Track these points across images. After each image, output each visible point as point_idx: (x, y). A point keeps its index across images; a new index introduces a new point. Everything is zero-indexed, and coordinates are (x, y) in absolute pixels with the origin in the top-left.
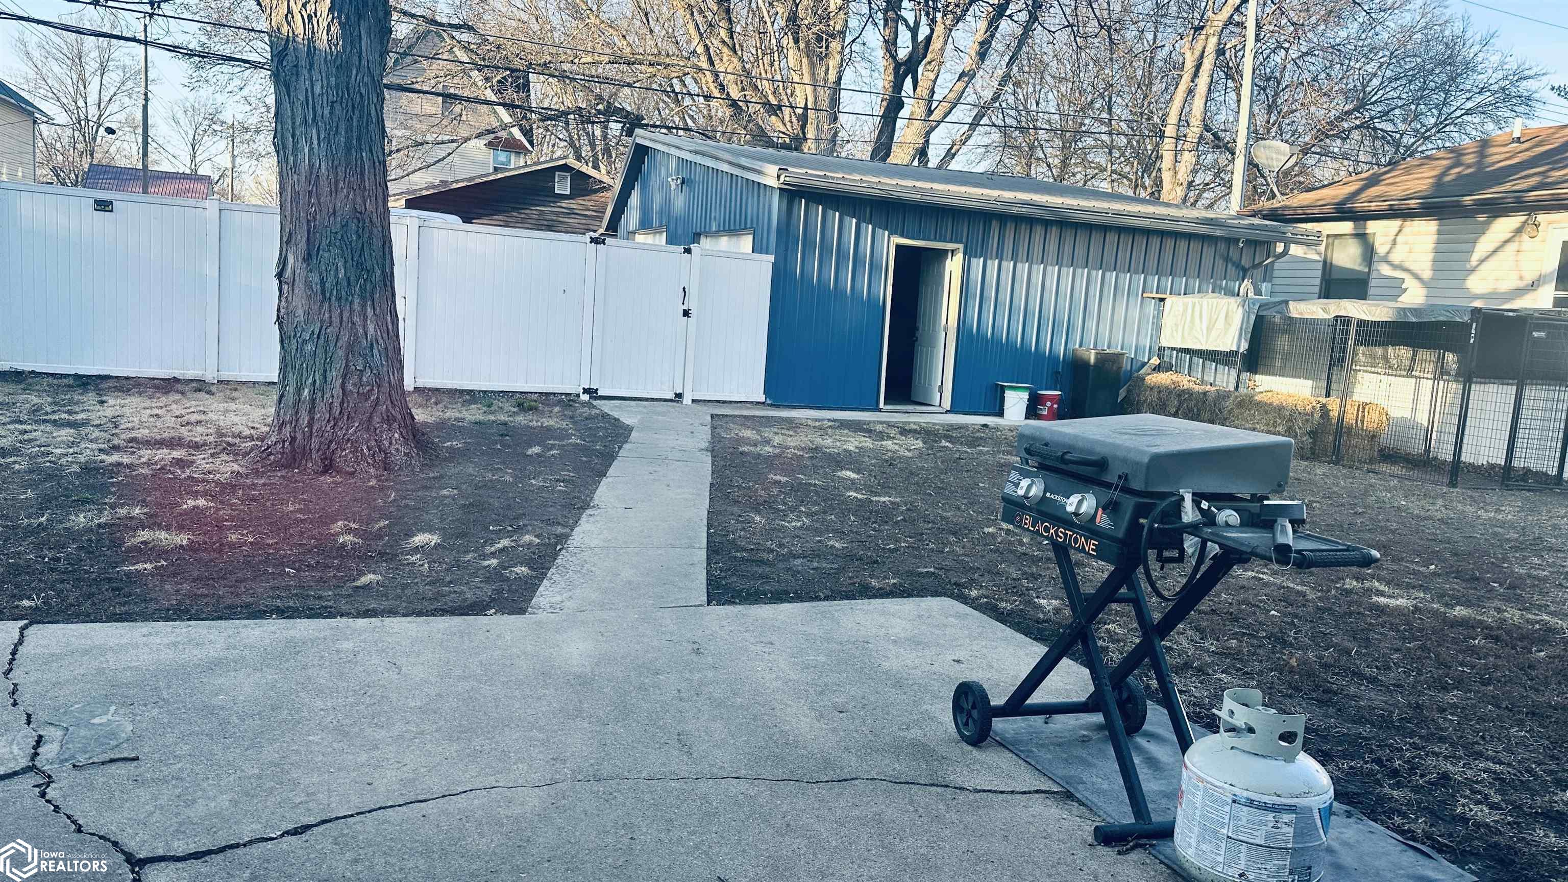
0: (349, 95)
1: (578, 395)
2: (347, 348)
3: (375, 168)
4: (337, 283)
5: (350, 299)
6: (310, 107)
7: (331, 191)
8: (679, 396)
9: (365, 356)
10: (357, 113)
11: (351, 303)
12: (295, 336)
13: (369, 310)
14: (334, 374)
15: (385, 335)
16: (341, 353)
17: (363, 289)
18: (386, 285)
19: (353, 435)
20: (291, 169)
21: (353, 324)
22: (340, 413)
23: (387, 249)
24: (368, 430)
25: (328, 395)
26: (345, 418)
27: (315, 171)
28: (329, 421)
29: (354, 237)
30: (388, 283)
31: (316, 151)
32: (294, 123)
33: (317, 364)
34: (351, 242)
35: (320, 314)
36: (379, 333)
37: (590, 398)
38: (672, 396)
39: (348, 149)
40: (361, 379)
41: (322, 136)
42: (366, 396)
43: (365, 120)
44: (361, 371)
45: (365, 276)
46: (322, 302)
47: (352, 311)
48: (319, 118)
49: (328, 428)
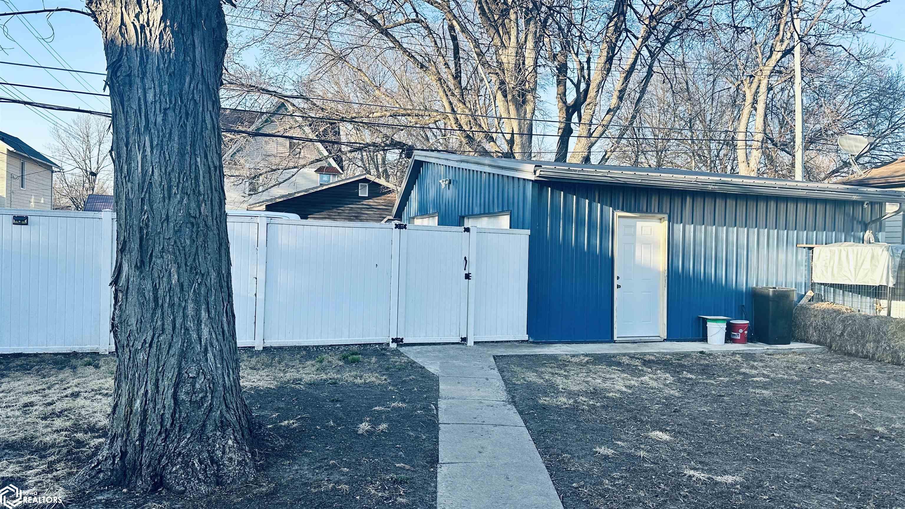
0: (182, 101)
1: (388, 344)
2: (180, 356)
3: (210, 173)
4: (169, 290)
5: (183, 305)
6: (143, 114)
7: (164, 197)
8: (464, 340)
9: (198, 362)
10: (191, 119)
11: (185, 308)
12: (128, 345)
13: (203, 312)
14: (166, 384)
15: (220, 337)
16: (173, 361)
17: (197, 293)
18: (221, 287)
19: (184, 448)
20: (125, 177)
21: (187, 329)
22: (172, 424)
23: (223, 251)
24: (200, 440)
25: (159, 406)
26: (177, 429)
27: (147, 178)
28: (160, 434)
29: (188, 242)
30: (224, 284)
31: (149, 158)
32: (127, 132)
33: (149, 373)
34: (184, 247)
35: (152, 321)
36: (214, 336)
37: (397, 345)
38: (458, 340)
39: (182, 154)
40: (194, 386)
41: (155, 143)
42: (199, 404)
43: (199, 127)
44: (193, 378)
45: (199, 281)
46: (155, 309)
47: (185, 316)
48: (151, 126)
49: (159, 442)
